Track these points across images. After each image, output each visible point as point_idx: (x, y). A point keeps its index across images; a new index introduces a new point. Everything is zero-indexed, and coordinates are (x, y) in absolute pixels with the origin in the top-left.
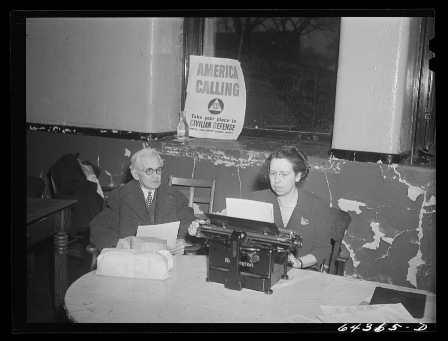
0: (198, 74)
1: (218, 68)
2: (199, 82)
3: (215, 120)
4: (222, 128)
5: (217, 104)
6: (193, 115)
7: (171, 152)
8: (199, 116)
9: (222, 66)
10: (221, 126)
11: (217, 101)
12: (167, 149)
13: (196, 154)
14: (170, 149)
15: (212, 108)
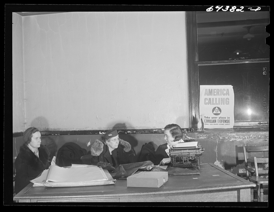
0: (205, 95)
1: (216, 91)
2: (205, 99)
3: (218, 118)
4: (222, 122)
5: (217, 110)
6: (205, 117)
7: (201, 137)
8: (208, 117)
9: (217, 90)
10: (222, 121)
11: (217, 108)
12: (199, 136)
13: (218, 137)
14: (201, 135)
15: (214, 112)
